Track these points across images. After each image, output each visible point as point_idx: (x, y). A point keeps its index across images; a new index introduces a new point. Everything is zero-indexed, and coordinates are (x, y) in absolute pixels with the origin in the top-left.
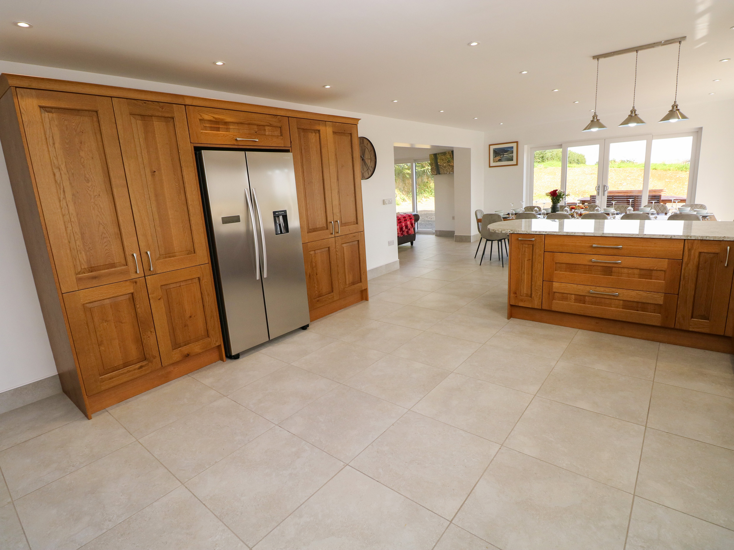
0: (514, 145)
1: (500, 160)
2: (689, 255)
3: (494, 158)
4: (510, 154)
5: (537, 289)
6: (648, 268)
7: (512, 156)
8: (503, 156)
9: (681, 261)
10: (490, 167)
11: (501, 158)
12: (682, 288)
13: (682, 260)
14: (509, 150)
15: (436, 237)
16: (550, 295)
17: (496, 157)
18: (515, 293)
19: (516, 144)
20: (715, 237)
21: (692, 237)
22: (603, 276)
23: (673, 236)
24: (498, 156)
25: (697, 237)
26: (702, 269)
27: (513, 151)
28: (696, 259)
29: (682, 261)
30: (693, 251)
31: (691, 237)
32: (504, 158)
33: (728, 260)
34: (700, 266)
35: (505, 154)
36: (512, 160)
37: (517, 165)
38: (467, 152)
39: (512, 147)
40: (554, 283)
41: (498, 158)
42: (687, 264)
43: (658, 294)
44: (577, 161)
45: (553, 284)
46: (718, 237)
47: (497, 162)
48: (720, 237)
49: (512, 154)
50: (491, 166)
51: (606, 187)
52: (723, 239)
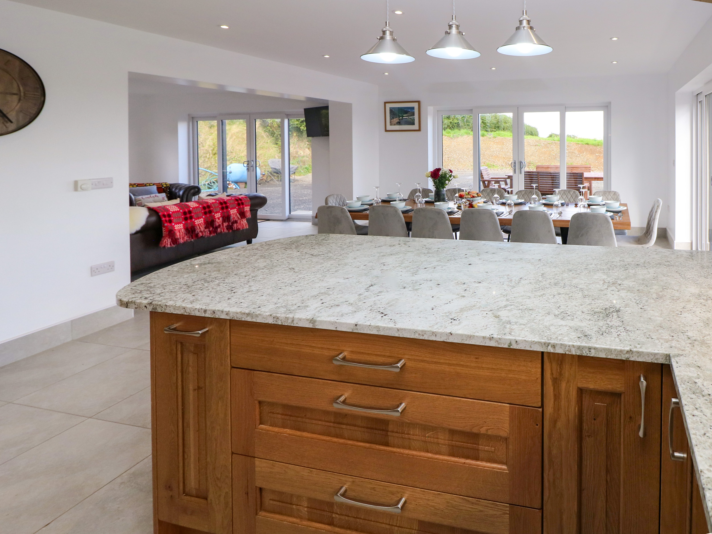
0: (416, 105)
1: (399, 123)
2: (555, 395)
3: (391, 119)
4: (411, 116)
5: (219, 476)
6: (467, 429)
7: (413, 119)
8: (402, 117)
9: (541, 410)
10: (386, 131)
11: (400, 120)
12: (549, 490)
13: (542, 406)
14: (409, 111)
15: (313, 225)
16: (249, 495)
17: (393, 118)
18: (169, 487)
19: (417, 103)
20: (610, 351)
21: (557, 348)
22: (367, 445)
23: (514, 343)
24: (396, 118)
25: (567, 348)
26: (589, 436)
27: (414, 112)
28: (573, 409)
29: (543, 410)
30: (563, 385)
31: (554, 346)
32: (404, 120)
33: (645, 412)
34: (585, 426)
35: (404, 115)
36: (413, 124)
37: (419, 130)
38: (347, 108)
39: (413, 108)
40: (257, 462)
41: (396, 120)
42: (554, 422)
43: (497, 505)
44: (531, 133)
45: (254, 463)
46: (615, 350)
47: (395, 125)
48: (621, 351)
49: (414, 117)
50: (387, 129)
51: (522, 163)
52: (627, 356)
